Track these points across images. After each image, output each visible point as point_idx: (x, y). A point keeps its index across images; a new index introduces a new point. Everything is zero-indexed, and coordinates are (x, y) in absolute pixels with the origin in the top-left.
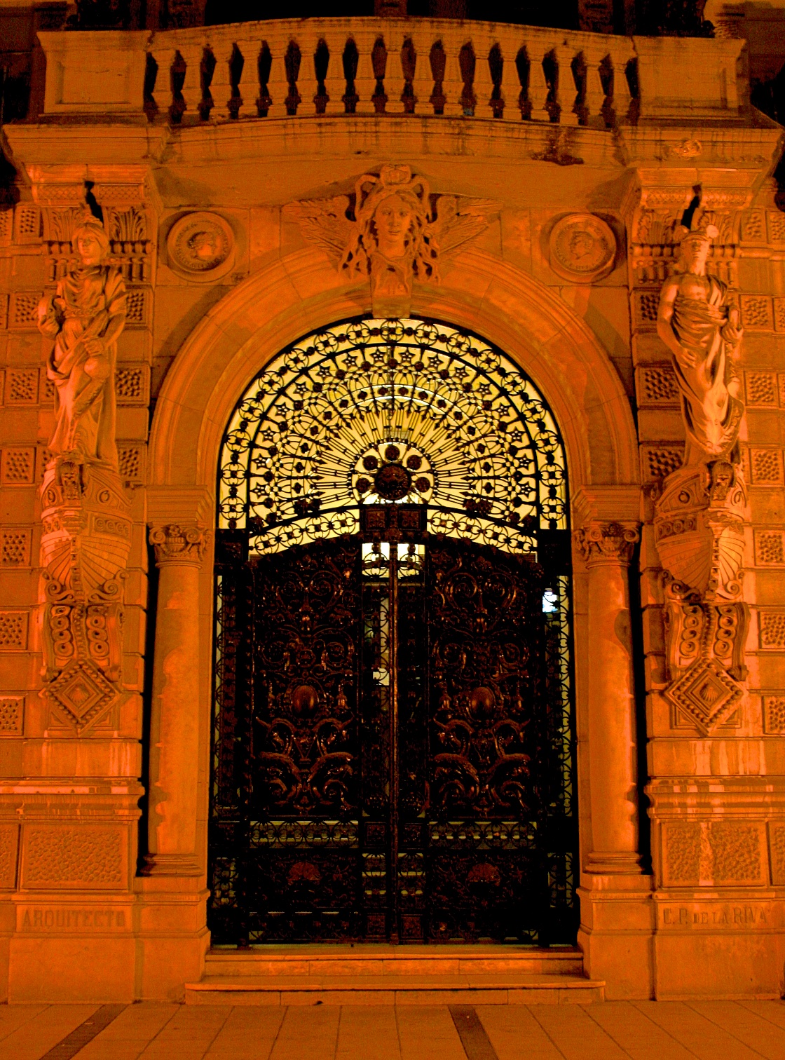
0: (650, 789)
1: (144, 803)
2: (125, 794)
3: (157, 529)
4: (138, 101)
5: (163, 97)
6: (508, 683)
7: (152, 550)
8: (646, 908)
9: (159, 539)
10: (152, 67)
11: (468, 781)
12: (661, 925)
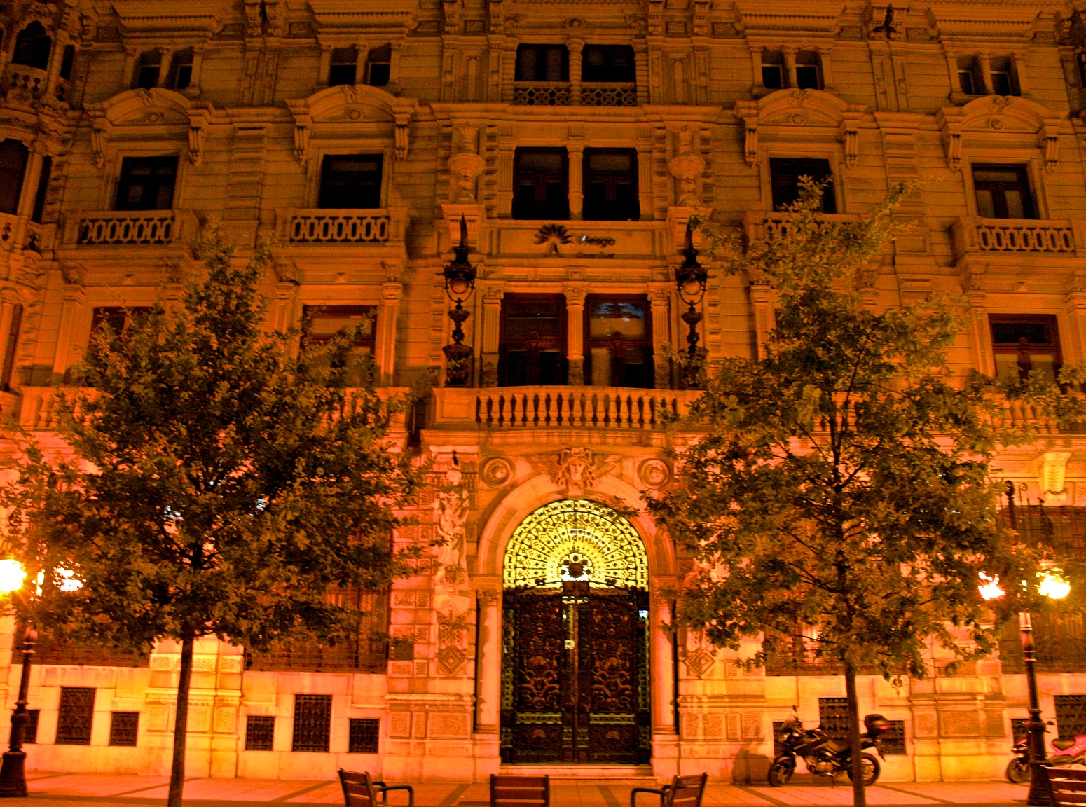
0: (679, 700)
1: (475, 704)
2: (468, 700)
3: (481, 592)
4: (474, 418)
5: (484, 416)
6: (623, 656)
7: (478, 601)
8: (677, 748)
9: (481, 597)
10: (479, 402)
11: (606, 696)
12: (682, 755)
